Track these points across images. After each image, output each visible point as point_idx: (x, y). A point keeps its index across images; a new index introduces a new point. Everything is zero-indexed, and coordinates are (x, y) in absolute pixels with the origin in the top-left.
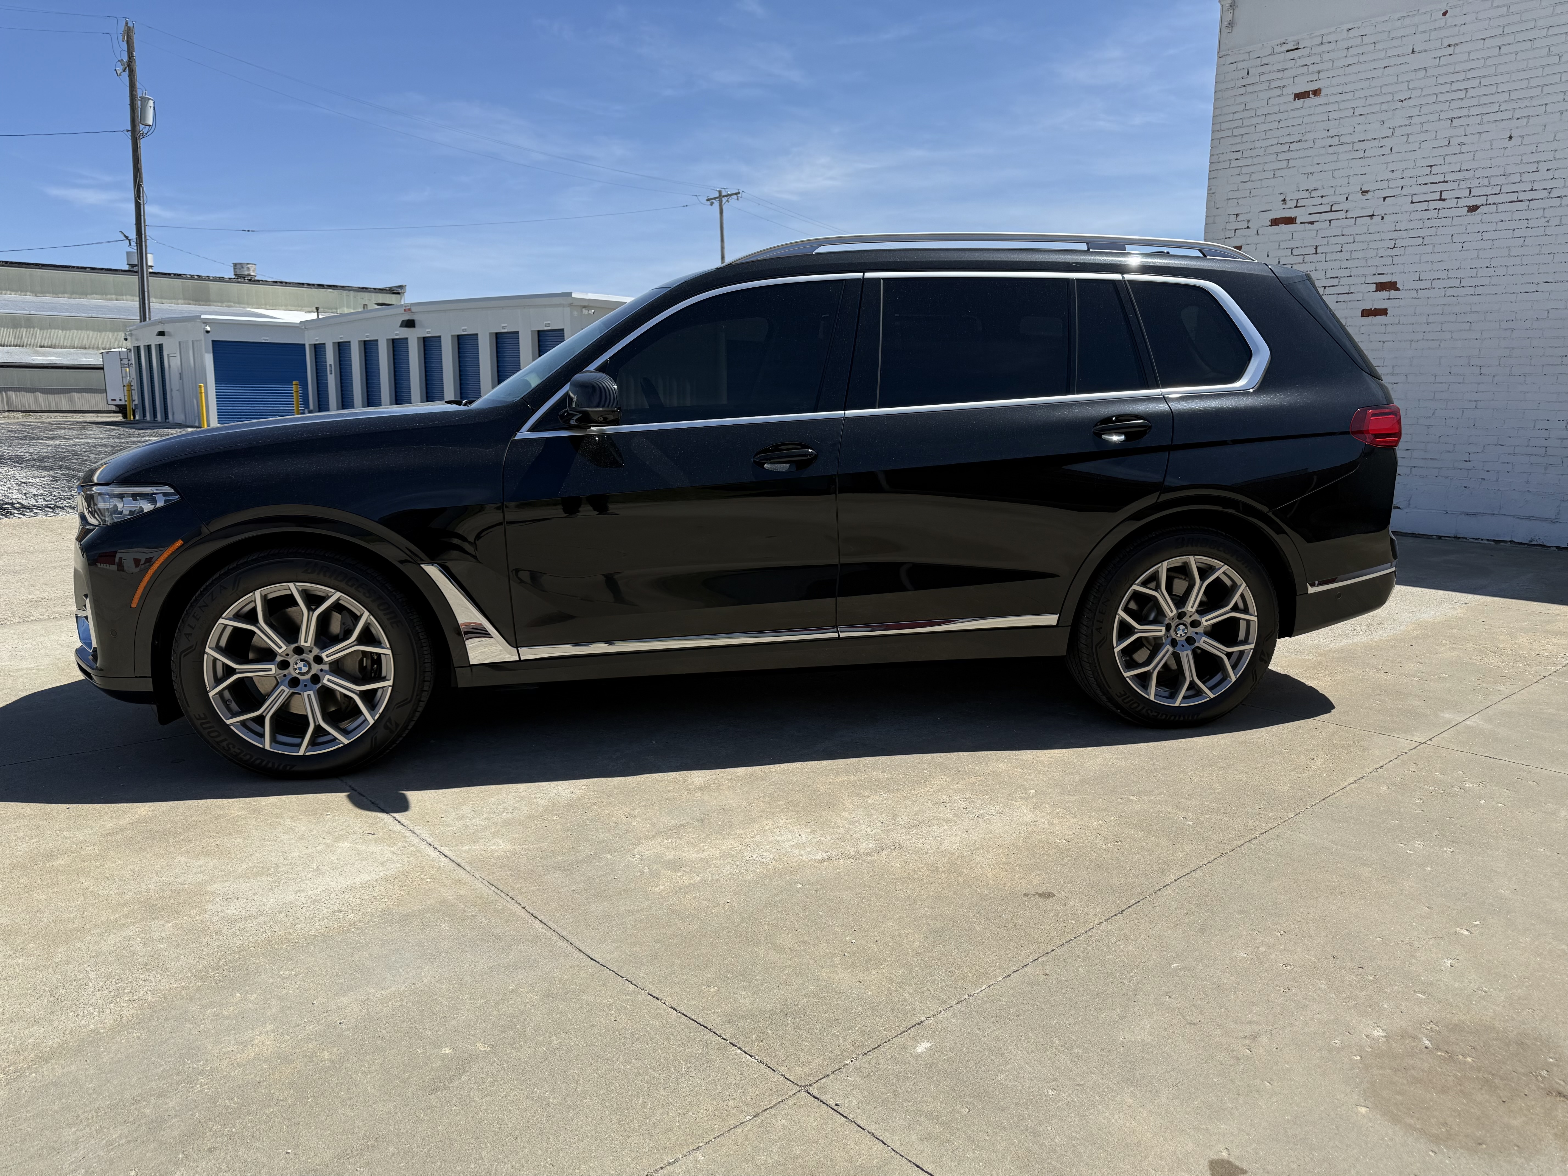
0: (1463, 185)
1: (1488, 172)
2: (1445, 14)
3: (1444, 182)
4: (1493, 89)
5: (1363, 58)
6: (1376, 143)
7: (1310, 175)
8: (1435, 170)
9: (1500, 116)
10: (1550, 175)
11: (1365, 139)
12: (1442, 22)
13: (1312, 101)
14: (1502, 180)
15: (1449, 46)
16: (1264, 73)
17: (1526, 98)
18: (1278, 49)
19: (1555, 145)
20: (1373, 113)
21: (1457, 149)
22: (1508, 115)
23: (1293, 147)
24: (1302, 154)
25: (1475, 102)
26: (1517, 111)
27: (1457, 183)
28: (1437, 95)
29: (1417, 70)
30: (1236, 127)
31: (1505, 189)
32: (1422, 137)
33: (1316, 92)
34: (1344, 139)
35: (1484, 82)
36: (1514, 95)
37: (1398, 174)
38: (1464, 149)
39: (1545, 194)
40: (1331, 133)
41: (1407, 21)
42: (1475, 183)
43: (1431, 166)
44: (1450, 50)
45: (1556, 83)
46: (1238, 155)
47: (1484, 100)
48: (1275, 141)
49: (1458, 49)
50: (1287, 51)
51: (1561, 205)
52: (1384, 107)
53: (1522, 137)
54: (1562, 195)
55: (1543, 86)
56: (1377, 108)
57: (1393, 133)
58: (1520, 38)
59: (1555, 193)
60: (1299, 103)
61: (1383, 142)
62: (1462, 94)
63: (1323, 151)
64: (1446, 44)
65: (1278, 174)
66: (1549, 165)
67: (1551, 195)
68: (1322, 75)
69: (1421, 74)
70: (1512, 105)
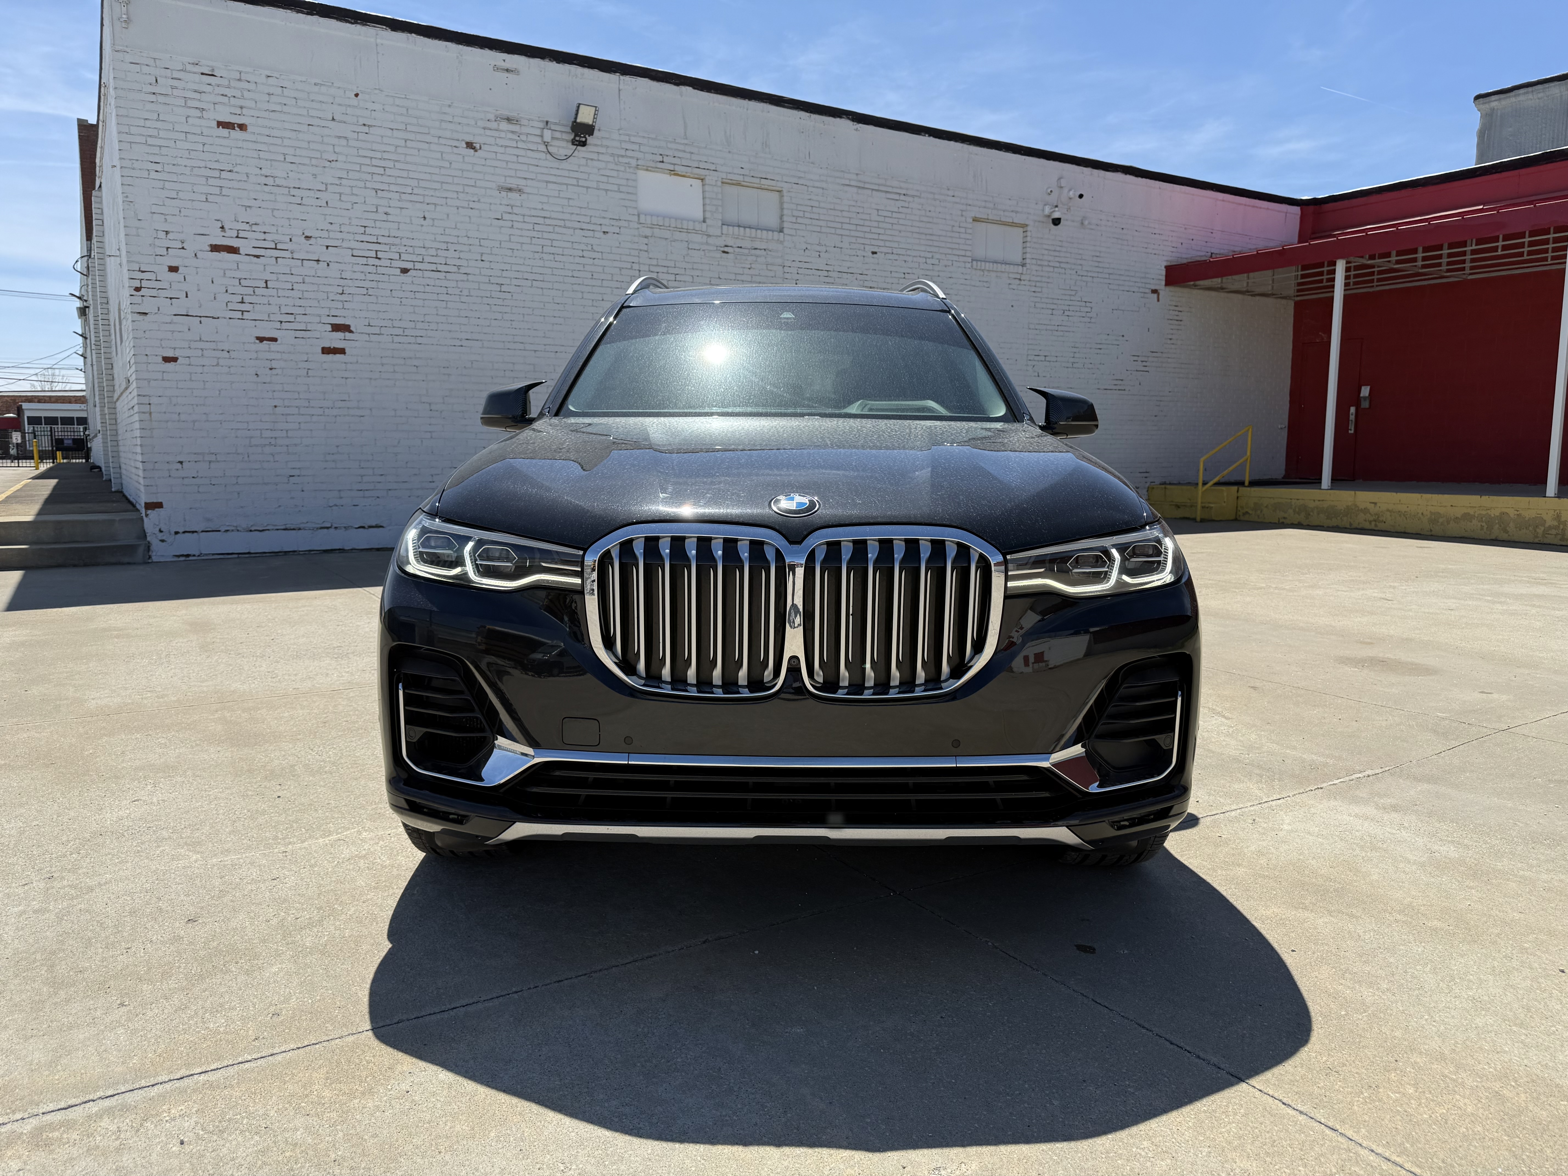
0: (393, 249)
1: (413, 243)
2: (357, 95)
3: (377, 243)
4: (405, 174)
5: (285, 109)
6: (311, 193)
7: (248, 209)
8: (368, 230)
9: (413, 198)
10: (457, 255)
11: (301, 187)
12: (354, 101)
13: (236, 134)
14: (423, 251)
15: (364, 125)
16: (176, 88)
17: (432, 189)
18: (190, 68)
19: (455, 232)
20: (304, 164)
21: (385, 217)
22: (420, 199)
23: (224, 175)
24: (235, 184)
25: (392, 180)
26: (426, 197)
27: (388, 246)
28: (361, 164)
29: (340, 137)
30: (150, 136)
31: (427, 259)
32: (354, 199)
33: (242, 127)
34: (278, 182)
35: (398, 165)
36: (422, 184)
37: (335, 227)
38: (390, 218)
39: (455, 269)
40: (264, 172)
41: (324, 89)
42: (403, 249)
43: (365, 227)
44: (366, 129)
45: (450, 183)
46: (158, 167)
47: (400, 181)
48: (202, 164)
49: (372, 130)
50: (202, 74)
51: (468, 280)
52: (314, 162)
53: (433, 219)
54: (468, 272)
55: (442, 183)
56: (307, 161)
57: (326, 189)
58: (419, 137)
59: (463, 270)
60: (225, 132)
61: (319, 194)
62: (381, 171)
63: (258, 188)
64: (361, 123)
65: (210, 198)
66: (458, 247)
67: (460, 271)
68: (245, 111)
69: (344, 142)
70: (421, 191)
